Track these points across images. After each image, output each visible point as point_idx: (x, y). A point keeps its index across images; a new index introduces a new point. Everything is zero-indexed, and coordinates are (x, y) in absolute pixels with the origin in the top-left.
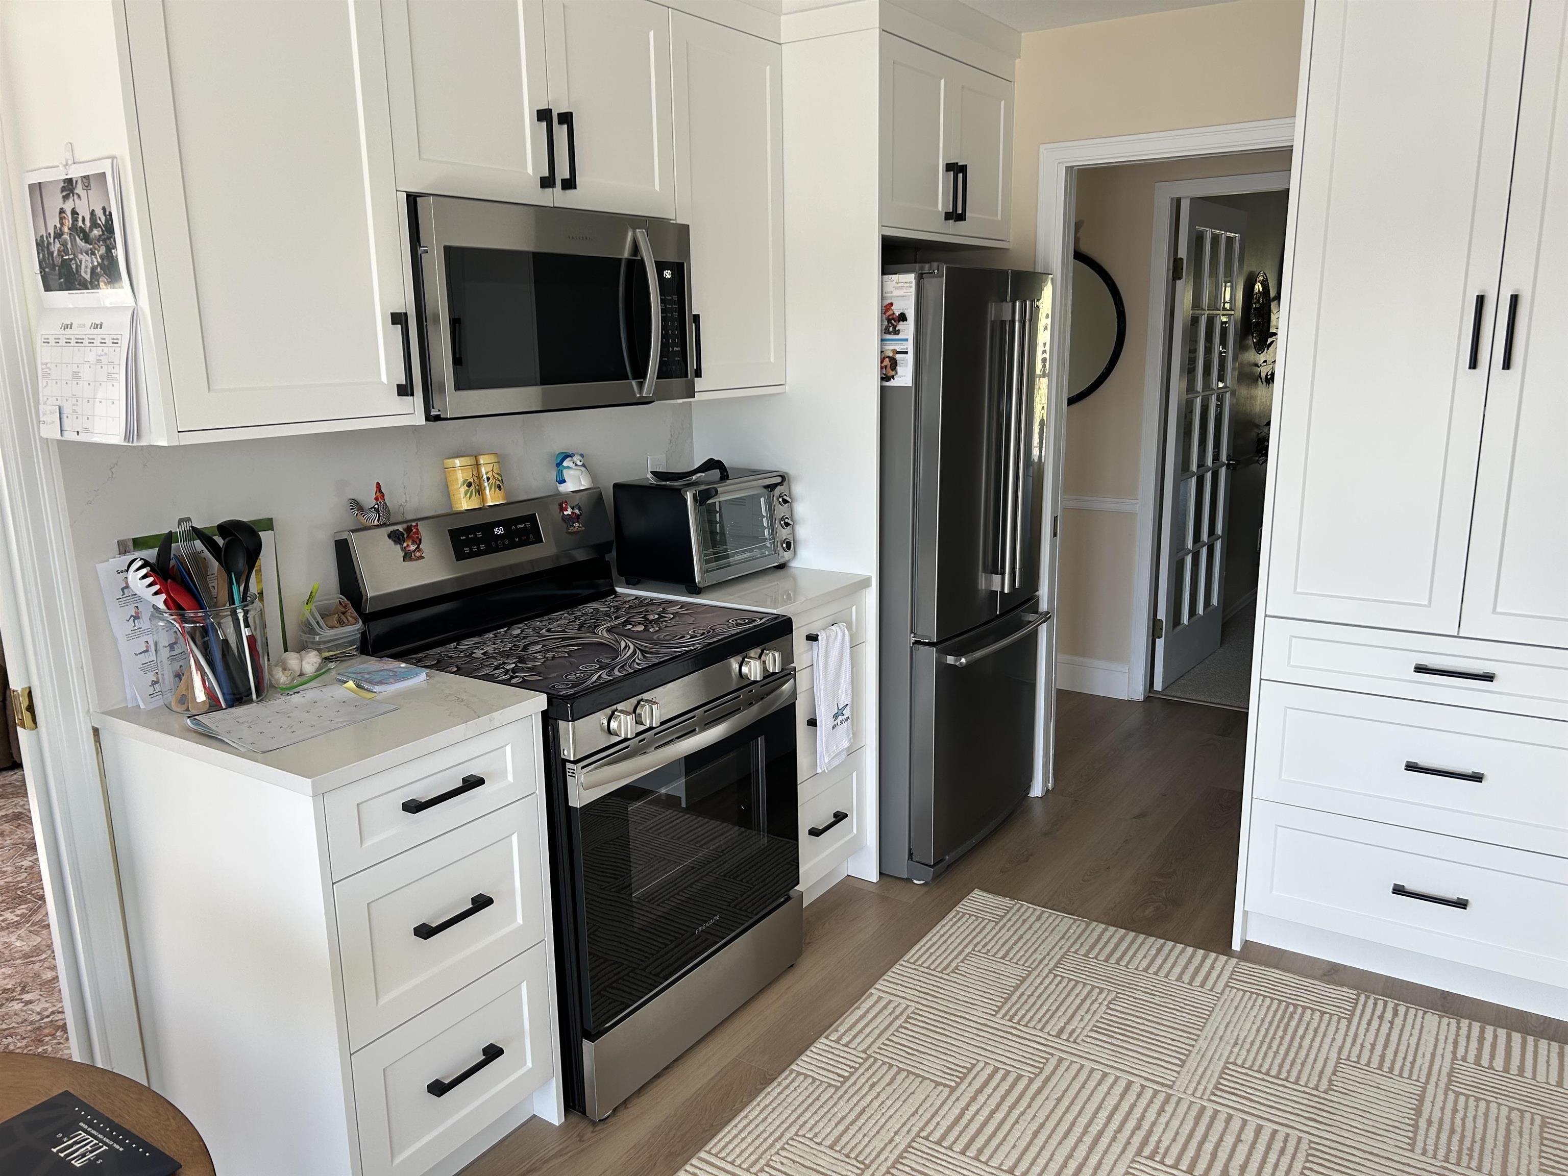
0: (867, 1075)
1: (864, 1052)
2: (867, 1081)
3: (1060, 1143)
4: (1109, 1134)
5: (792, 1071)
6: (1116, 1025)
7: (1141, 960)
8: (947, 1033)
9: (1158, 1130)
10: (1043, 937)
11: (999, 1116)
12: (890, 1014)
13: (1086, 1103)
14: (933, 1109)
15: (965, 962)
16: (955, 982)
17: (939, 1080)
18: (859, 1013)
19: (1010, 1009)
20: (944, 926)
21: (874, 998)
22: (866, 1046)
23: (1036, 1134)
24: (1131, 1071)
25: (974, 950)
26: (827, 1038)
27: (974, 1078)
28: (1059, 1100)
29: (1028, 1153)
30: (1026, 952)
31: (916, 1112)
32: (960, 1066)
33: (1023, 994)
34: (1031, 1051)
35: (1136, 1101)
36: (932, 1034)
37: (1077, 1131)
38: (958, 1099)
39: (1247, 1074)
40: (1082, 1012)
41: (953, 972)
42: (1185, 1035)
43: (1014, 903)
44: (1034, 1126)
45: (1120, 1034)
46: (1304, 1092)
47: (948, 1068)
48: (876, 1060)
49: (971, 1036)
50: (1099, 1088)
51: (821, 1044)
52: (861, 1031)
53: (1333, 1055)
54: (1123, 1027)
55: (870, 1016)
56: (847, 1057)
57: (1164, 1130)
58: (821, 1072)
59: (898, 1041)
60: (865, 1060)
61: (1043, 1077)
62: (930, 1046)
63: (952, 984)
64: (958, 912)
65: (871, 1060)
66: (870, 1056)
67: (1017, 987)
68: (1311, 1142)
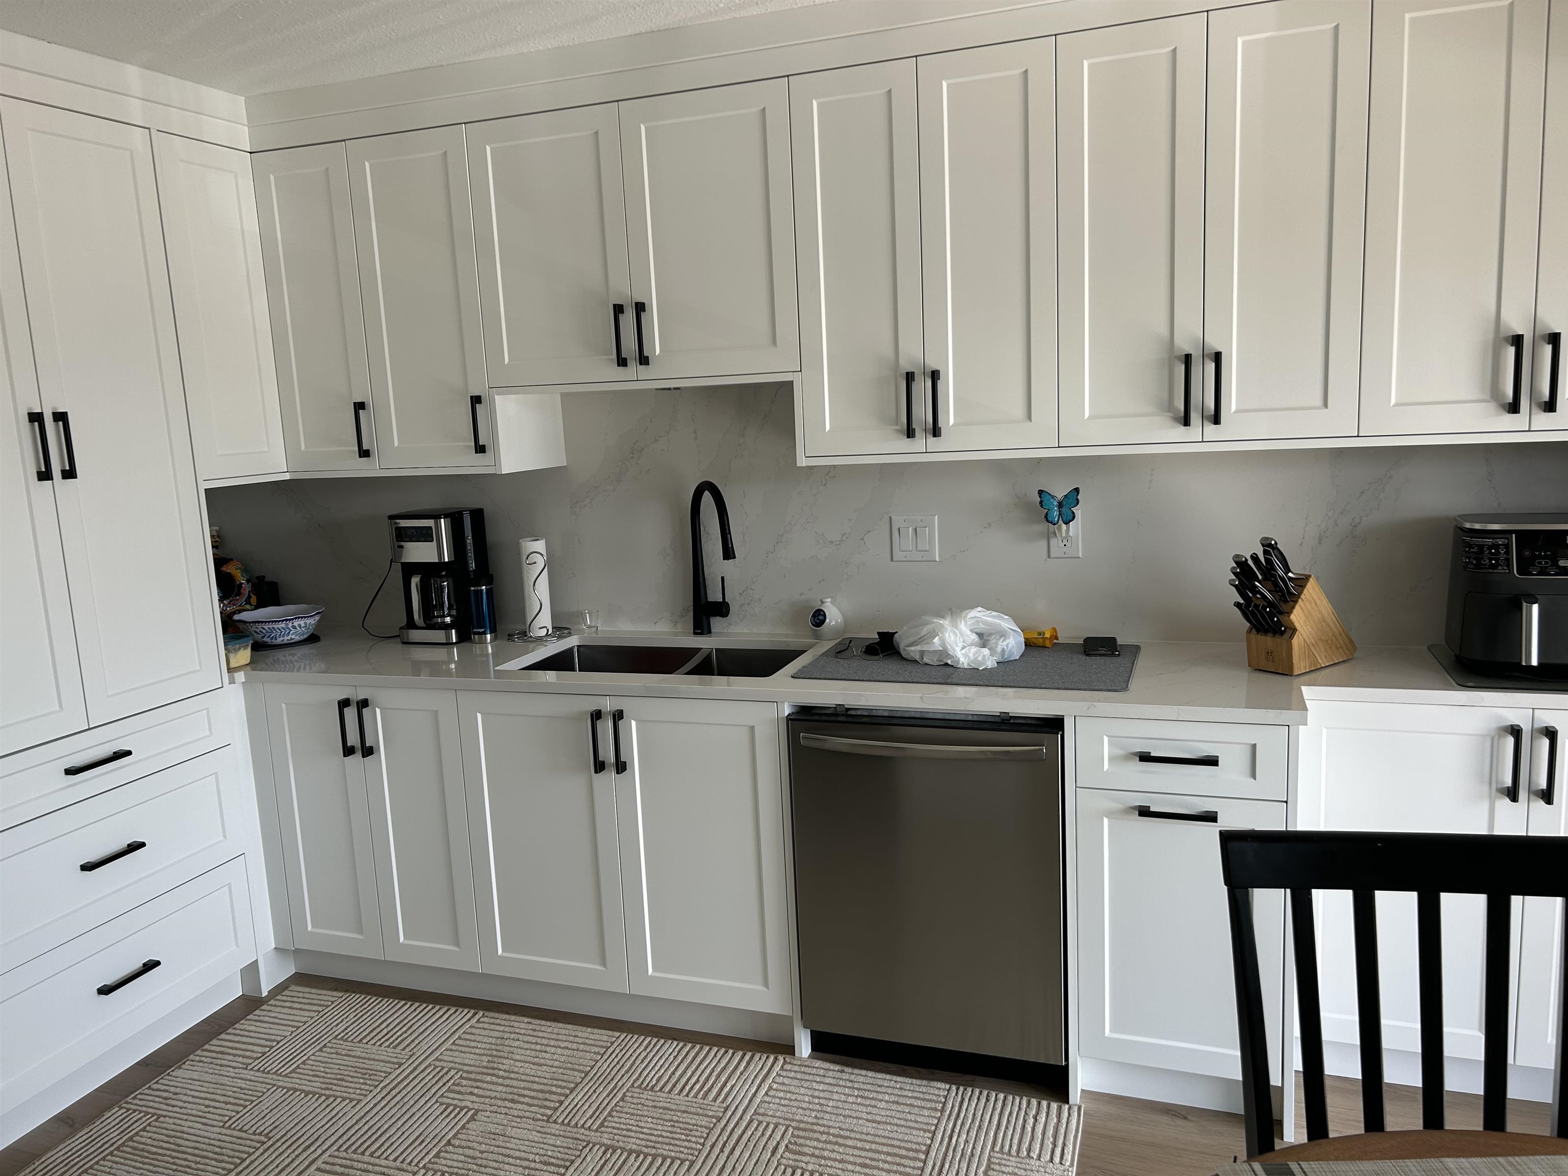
53: (216, 1129)
68: (338, 1150)
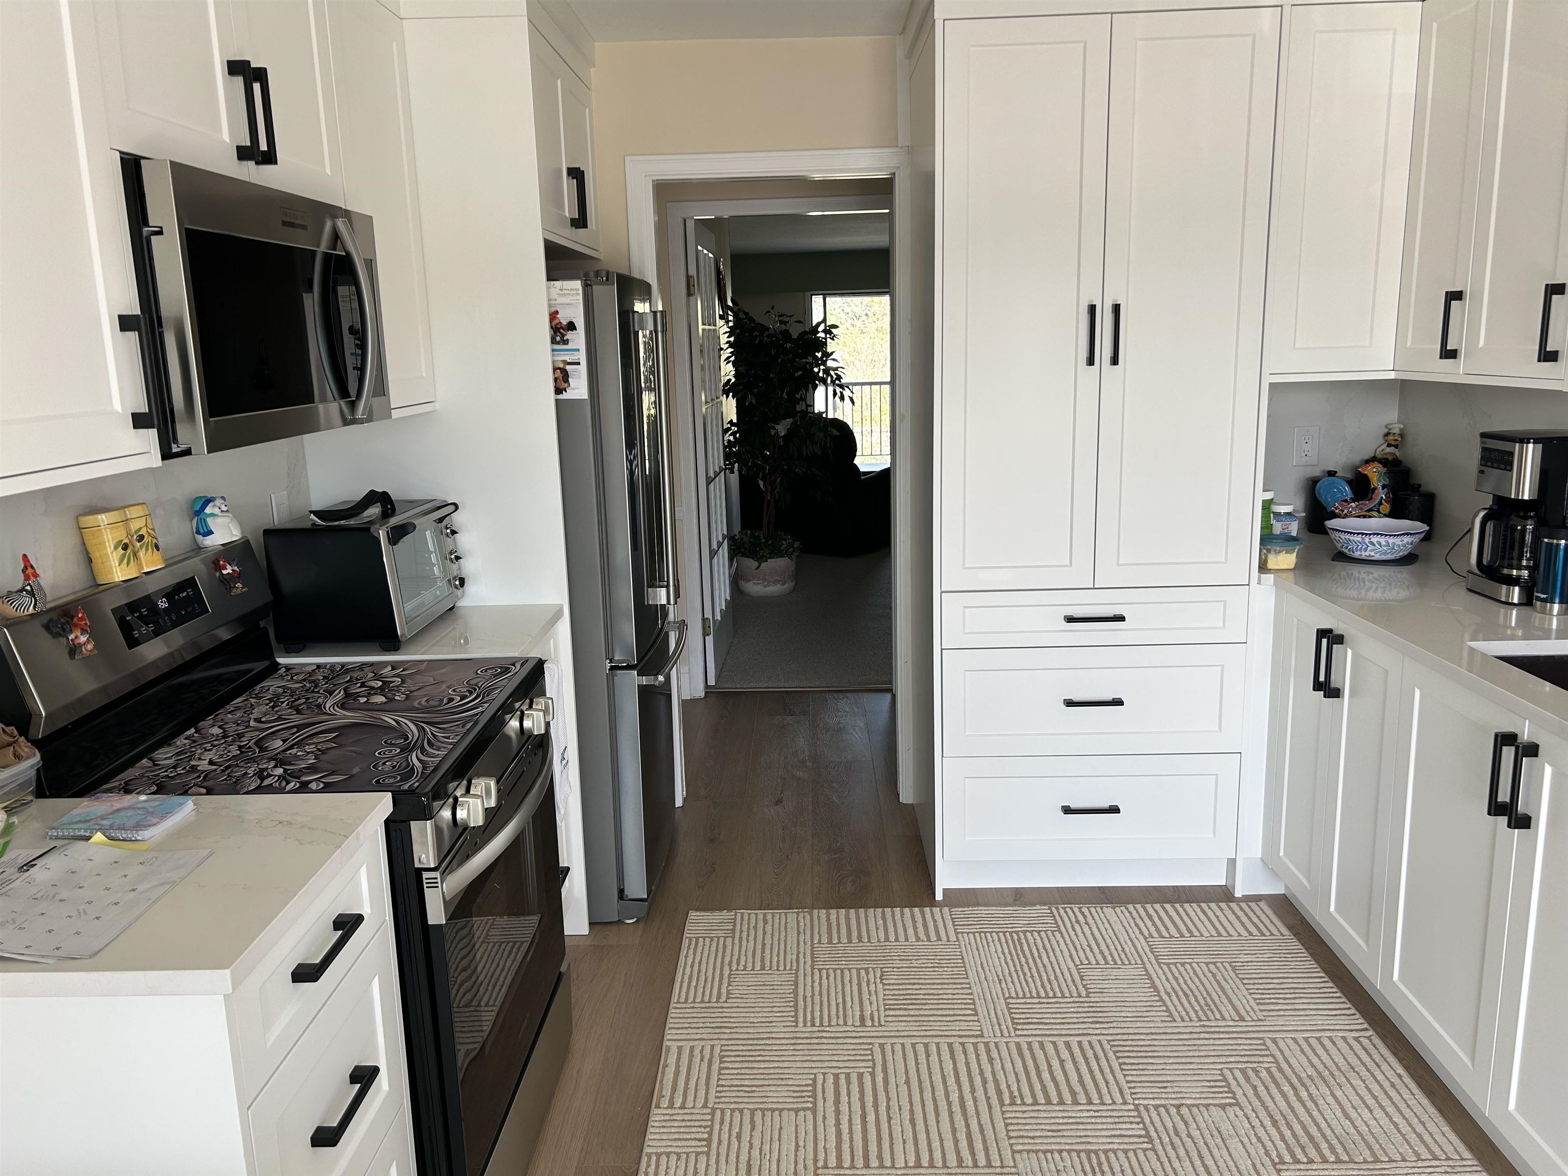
0: (726, 1128)
1: (705, 1106)
2: (730, 1135)
3: (938, 1122)
4: (968, 1096)
5: (649, 1156)
6: (901, 997)
7: (877, 933)
8: (768, 1058)
9: (1001, 1076)
10: (782, 938)
11: (871, 1118)
12: (702, 1060)
13: (930, 1077)
14: (811, 1137)
15: (732, 984)
16: (737, 1007)
17: (795, 1106)
18: (670, 1071)
19: (805, 1015)
20: (686, 957)
21: (674, 1050)
22: (703, 1101)
23: (913, 1121)
24: (942, 1033)
25: (731, 970)
26: (658, 1107)
27: (824, 1092)
28: (907, 1082)
29: (920, 1142)
30: (778, 956)
31: (797, 1146)
32: (802, 1086)
33: (805, 997)
34: (853, 1047)
35: (966, 1058)
36: (756, 1065)
37: (943, 1104)
38: (824, 1118)
39: (1025, 1003)
40: (865, 996)
41: (728, 998)
42: (959, 986)
43: (733, 913)
44: (906, 1116)
45: (911, 1004)
46: (1073, 1002)
47: (794, 1091)
48: (722, 1111)
49: (791, 1053)
50: (930, 1059)
51: (657, 1117)
52: (686, 1088)
53: (1071, 965)
54: (908, 997)
55: (684, 1070)
56: (693, 1118)
57: (1005, 1074)
58: (679, 1143)
59: (729, 1084)
60: (713, 1114)
61: (879, 1068)
62: (762, 1077)
63: (736, 1010)
64: (690, 939)
65: (718, 1113)
66: (714, 1110)
67: (795, 992)
68: (1109, 1041)
